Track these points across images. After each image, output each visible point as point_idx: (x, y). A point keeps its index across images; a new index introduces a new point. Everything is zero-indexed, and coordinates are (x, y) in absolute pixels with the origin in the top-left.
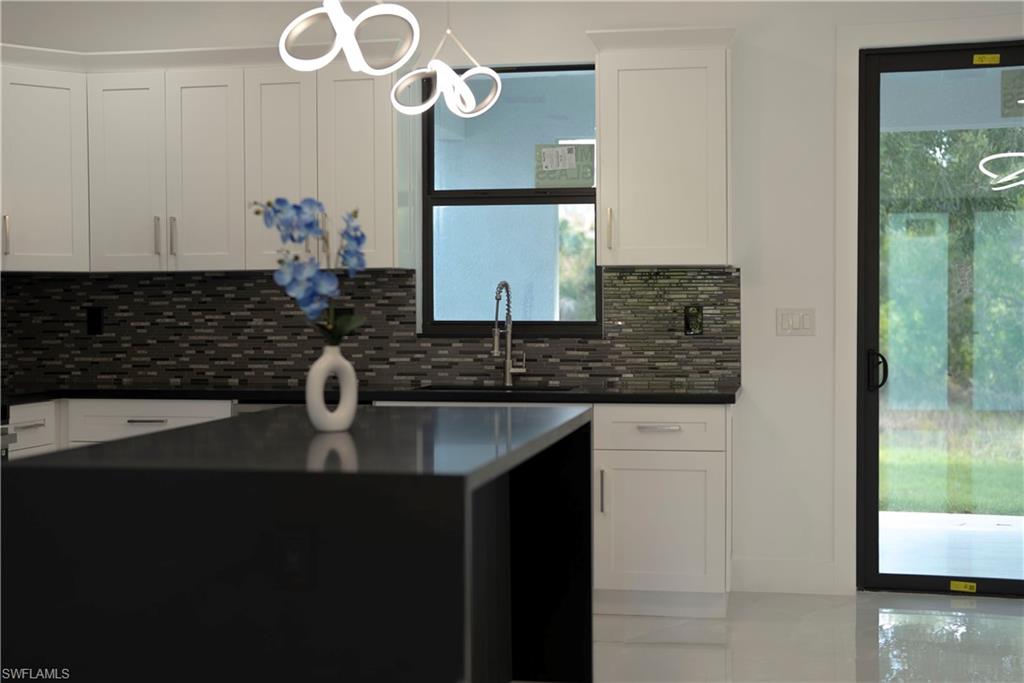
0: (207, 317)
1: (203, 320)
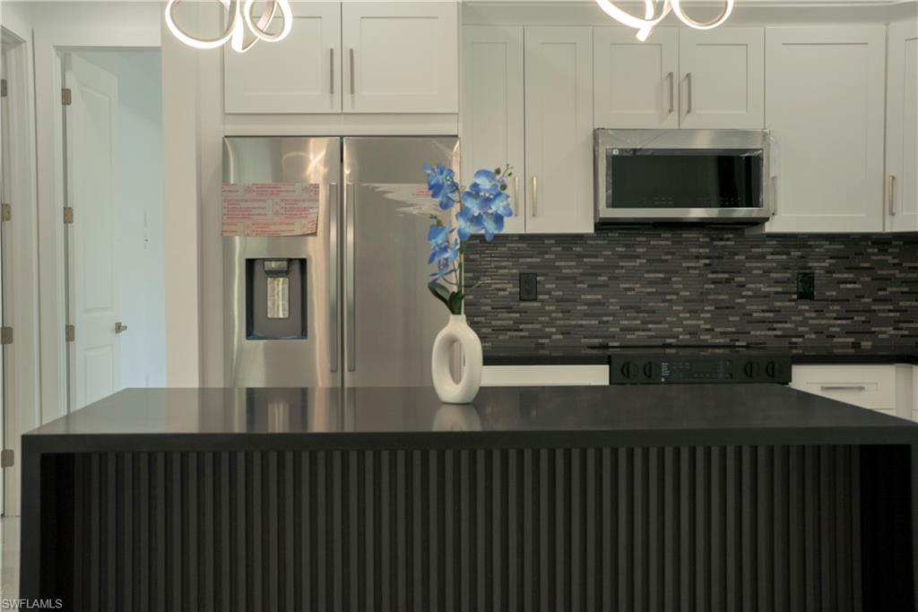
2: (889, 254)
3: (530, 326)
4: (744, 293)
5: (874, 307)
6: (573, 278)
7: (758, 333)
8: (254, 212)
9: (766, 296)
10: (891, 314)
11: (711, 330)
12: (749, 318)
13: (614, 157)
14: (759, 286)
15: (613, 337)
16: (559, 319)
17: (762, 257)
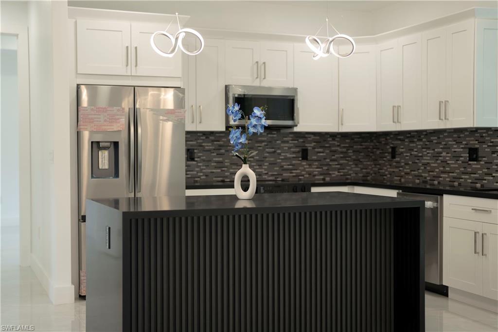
0: (428, 152)
1: (426, 153)
2: (336, 141)
3: (191, 173)
4: (281, 157)
5: (331, 163)
6: (209, 151)
7: (286, 175)
8: (95, 120)
9: (290, 158)
10: (337, 166)
11: (267, 173)
12: (282, 168)
13: (236, 98)
14: (287, 154)
15: (226, 177)
16: (204, 169)
17: (287, 142)
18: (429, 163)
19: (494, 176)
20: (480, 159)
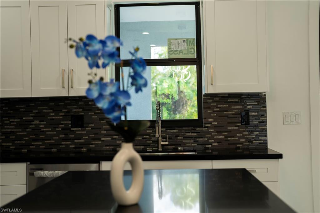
0: (11, 120)
18: (13, 132)
19: (103, 141)
20: (85, 125)
